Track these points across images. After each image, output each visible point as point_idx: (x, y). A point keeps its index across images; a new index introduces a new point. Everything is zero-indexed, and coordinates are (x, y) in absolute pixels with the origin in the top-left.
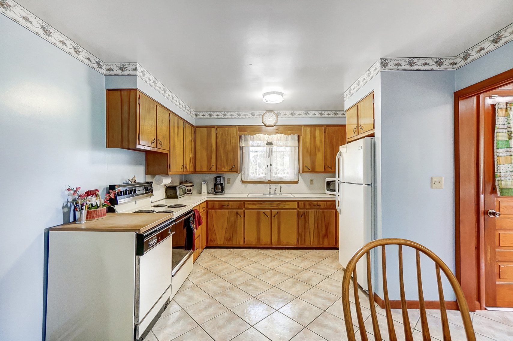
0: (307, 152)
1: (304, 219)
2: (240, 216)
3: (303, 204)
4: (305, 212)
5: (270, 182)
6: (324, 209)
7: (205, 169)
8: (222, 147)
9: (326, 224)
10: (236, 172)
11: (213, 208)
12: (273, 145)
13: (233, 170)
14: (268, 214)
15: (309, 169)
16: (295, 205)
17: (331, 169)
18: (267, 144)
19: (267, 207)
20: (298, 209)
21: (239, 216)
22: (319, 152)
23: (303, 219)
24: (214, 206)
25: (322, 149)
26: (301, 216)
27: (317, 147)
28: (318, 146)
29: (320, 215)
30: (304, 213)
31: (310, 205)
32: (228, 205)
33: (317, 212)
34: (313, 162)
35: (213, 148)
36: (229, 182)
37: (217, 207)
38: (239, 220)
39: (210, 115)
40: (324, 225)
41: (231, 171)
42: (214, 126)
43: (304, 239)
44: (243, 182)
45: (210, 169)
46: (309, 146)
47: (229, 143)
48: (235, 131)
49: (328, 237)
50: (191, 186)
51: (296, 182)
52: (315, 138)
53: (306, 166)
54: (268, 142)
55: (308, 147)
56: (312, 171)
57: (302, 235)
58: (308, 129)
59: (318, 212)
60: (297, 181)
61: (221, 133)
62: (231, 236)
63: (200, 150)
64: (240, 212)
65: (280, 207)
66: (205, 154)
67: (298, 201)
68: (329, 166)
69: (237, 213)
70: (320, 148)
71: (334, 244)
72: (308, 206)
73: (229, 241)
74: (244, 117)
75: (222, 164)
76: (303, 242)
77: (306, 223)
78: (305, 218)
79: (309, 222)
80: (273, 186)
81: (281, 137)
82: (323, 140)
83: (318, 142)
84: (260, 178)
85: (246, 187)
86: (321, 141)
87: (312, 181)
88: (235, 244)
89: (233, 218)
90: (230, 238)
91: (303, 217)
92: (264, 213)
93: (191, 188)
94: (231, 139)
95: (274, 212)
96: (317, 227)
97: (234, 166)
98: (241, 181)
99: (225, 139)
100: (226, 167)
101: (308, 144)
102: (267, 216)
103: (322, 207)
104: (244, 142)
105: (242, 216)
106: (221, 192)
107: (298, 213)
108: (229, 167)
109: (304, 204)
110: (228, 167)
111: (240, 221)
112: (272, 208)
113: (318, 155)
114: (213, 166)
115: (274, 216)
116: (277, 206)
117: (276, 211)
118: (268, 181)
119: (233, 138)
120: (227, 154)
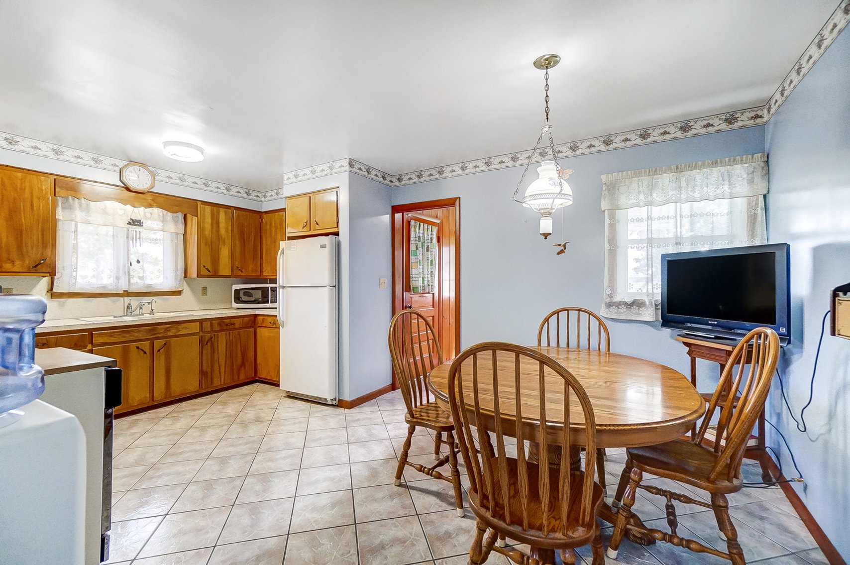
0: (206, 244)
1: (211, 348)
3: (209, 324)
4: (213, 336)
5: (127, 294)
6: (239, 328)
9: (242, 349)
12: (142, 226)
13: (36, 268)
14: (147, 349)
15: (209, 271)
16: (196, 328)
17: (242, 272)
18: (129, 223)
19: (142, 335)
20: (201, 332)
22: (224, 246)
23: (209, 348)
25: (229, 241)
26: (207, 344)
27: (221, 237)
28: (223, 237)
29: (234, 337)
30: (212, 338)
31: (220, 324)
32: (44, 344)
33: (229, 333)
34: (215, 260)
40: (239, 352)
41: (33, 270)
43: (211, 378)
44: (54, 295)
46: (209, 235)
47: (28, 209)
49: (245, 368)
51: (179, 293)
52: (218, 223)
53: (204, 266)
54: (131, 219)
55: (207, 236)
56: (214, 274)
57: (208, 372)
58: (208, 209)
59: (231, 334)
60: (180, 291)
65: (170, 333)
67: (201, 321)
68: (238, 268)
70: (226, 240)
71: (253, 376)
72: (216, 327)
74: (72, 159)
76: (209, 383)
77: (214, 353)
78: (212, 346)
79: (218, 350)
80: (134, 302)
81: (151, 214)
82: (230, 228)
83: (223, 231)
84: (104, 287)
85: (62, 305)
86: (227, 229)
87: (205, 291)
91: (209, 344)
92: (138, 348)
95: (159, 343)
96: (229, 357)
97: (42, 259)
98: (49, 294)
99: (15, 199)
100: (17, 263)
101: (207, 233)
102: (145, 353)
103: (237, 326)
107: (201, 341)
108: (29, 264)
109: (211, 324)
110: (23, 261)
112: (155, 336)
113: (222, 250)
115: (159, 351)
116: (164, 332)
117: (163, 341)
118: (123, 292)
119: (39, 198)
120: (21, 232)
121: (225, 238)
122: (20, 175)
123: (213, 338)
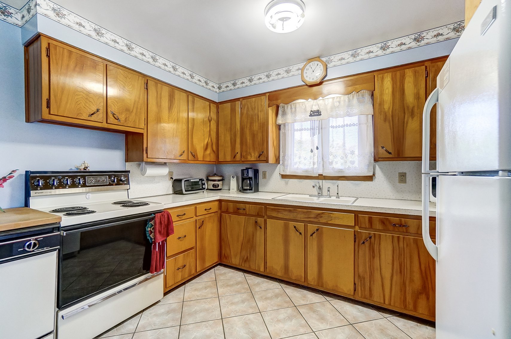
0: (385, 120)
1: (370, 250)
2: (261, 228)
3: (367, 220)
4: (372, 235)
5: (321, 177)
7: (229, 158)
8: (248, 126)
9: (423, 268)
10: (265, 161)
11: (227, 212)
12: (321, 115)
13: (262, 158)
14: (302, 231)
15: (390, 153)
16: (349, 220)
18: (311, 115)
19: (301, 216)
20: (357, 227)
21: (258, 228)
22: (413, 118)
23: (367, 249)
24: (228, 209)
26: (364, 243)
27: (408, 107)
29: (407, 245)
30: (370, 238)
31: (383, 222)
32: (244, 209)
33: (399, 238)
34: (400, 139)
35: (237, 128)
36: (264, 176)
37: (231, 210)
38: (258, 233)
39: (234, 84)
41: (258, 159)
42: (238, 99)
43: (370, 288)
44: (284, 177)
45: (234, 157)
46: (389, 108)
47: (257, 120)
48: (265, 101)
49: (428, 298)
50: (219, 181)
51: (370, 178)
52: (403, 91)
53: (383, 148)
54: (311, 111)
55: (386, 110)
56: (396, 156)
57: (366, 279)
58: (387, 76)
59: (401, 239)
60: (372, 176)
61: (246, 107)
62: (249, 255)
63: (223, 133)
64: (260, 220)
65: (323, 220)
66: (228, 138)
67: (357, 214)
69: (256, 222)
72: (378, 225)
73: (245, 261)
74: (276, 77)
75: (248, 151)
76: (367, 293)
77: (374, 257)
78: (372, 248)
79: (380, 257)
80: (326, 184)
81: (339, 102)
82: (422, 92)
83: (410, 99)
84: (306, 171)
85: (287, 183)
86: (417, 94)
87: (403, 177)
88: (253, 268)
89: (250, 229)
90: (247, 257)
91: (367, 244)
92: (295, 227)
93: (220, 183)
94: (259, 113)
95: (312, 228)
96: (399, 271)
97: (263, 152)
98: (281, 175)
99: (252, 115)
100: (253, 154)
101: (388, 105)
102: (301, 234)
103: (412, 230)
104: (281, 117)
105: (263, 227)
106: (250, 190)
107: (356, 237)
108: (257, 154)
109: (370, 220)
110: (255, 154)
111: (260, 234)
112: (309, 220)
113: (409, 124)
114: (237, 153)
115: (312, 235)
116: (315, 218)
117: (316, 226)
118: (318, 176)
119: (261, 112)
120: (254, 136)
121: (413, 107)
122: (254, 99)
123: (373, 238)
